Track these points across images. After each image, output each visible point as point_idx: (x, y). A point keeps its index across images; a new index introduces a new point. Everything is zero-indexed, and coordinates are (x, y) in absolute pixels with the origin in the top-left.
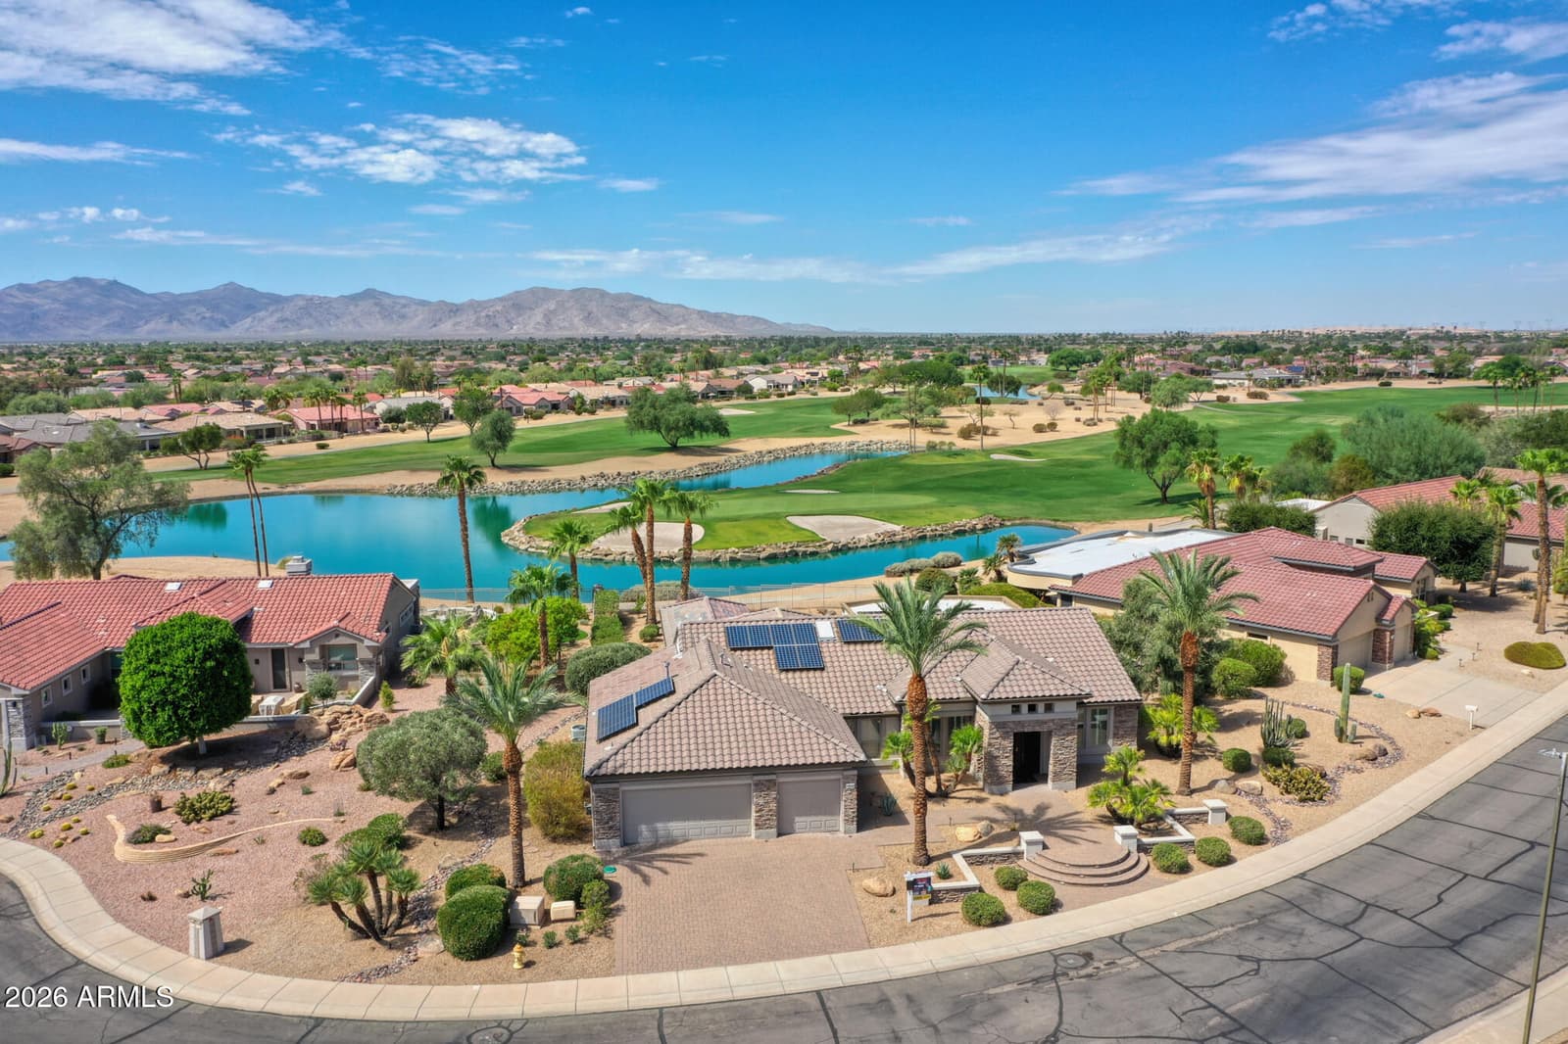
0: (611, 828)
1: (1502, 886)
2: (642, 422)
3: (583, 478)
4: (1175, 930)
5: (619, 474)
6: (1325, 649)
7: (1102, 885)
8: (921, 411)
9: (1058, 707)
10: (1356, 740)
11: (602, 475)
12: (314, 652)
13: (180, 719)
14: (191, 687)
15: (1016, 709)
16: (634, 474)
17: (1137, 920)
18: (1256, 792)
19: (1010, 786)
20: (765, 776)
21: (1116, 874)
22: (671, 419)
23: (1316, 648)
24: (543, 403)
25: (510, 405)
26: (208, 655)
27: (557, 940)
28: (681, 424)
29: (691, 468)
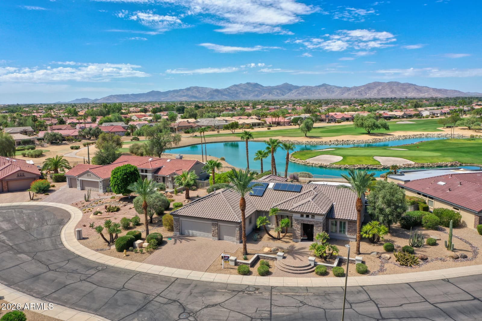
0: (177, 229)
1: (435, 308)
2: (358, 125)
3: (330, 141)
4: (295, 290)
5: (343, 140)
6: (477, 217)
7: (290, 272)
8: (473, 123)
9: (316, 217)
10: (454, 250)
11: (337, 141)
12: (170, 178)
13: (119, 189)
14: (121, 181)
15: (302, 216)
16: (348, 141)
17: (287, 284)
18: (386, 259)
19: (300, 240)
20: (215, 222)
21: (297, 270)
22: (367, 124)
23: (474, 216)
24: (343, 118)
25: (332, 118)
26: (125, 174)
27: (138, 252)
28: (370, 125)
29: (369, 140)
